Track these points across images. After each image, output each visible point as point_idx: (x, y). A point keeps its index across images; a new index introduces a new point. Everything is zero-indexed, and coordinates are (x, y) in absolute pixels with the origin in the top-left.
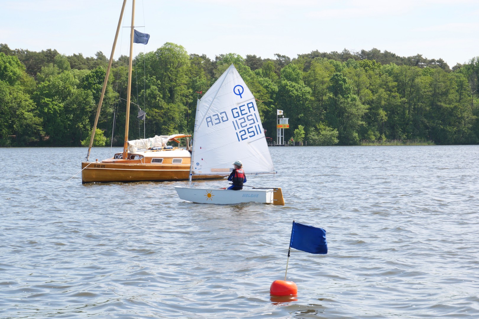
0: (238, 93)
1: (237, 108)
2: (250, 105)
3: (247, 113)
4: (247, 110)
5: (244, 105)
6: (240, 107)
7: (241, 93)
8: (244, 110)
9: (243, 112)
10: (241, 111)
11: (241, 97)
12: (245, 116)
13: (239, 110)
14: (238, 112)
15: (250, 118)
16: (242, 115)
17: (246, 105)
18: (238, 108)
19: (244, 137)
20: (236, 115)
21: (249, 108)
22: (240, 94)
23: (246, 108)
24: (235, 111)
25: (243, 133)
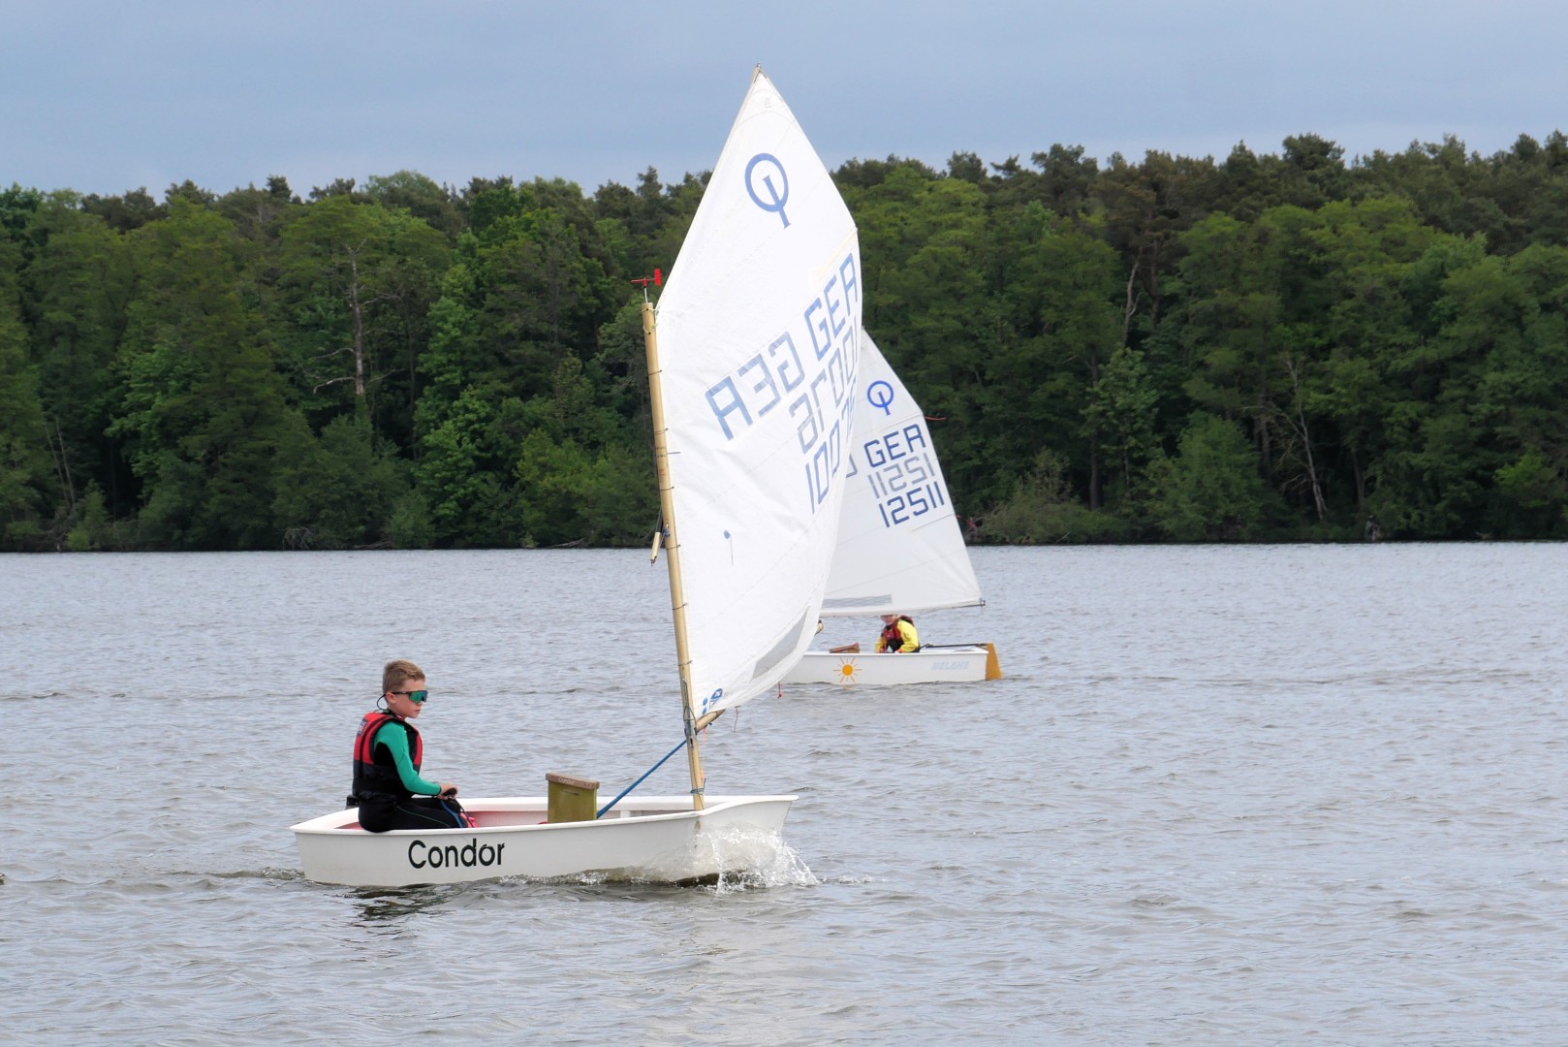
0: (880, 403)
1: (877, 442)
2: (913, 433)
3: (904, 454)
4: (904, 447)
5: (896, 433)
6: (886, 438)
7: (886, 400)
8: (897, 445)
9: (895, 452)
10: (890, 448)
11: (888, 413)
12: (900, 461)
13: (882, 446)
14: (880, 452)
15: (912, 465)
16: (893, 458)
17: (902, 433)
18: (882, 441)
19: (899, 516)
20: (877, 459)
21: (909, 440)
22: (885, 405)
23: (901, 439)
24: (873, 449)
25: (897, 504)
